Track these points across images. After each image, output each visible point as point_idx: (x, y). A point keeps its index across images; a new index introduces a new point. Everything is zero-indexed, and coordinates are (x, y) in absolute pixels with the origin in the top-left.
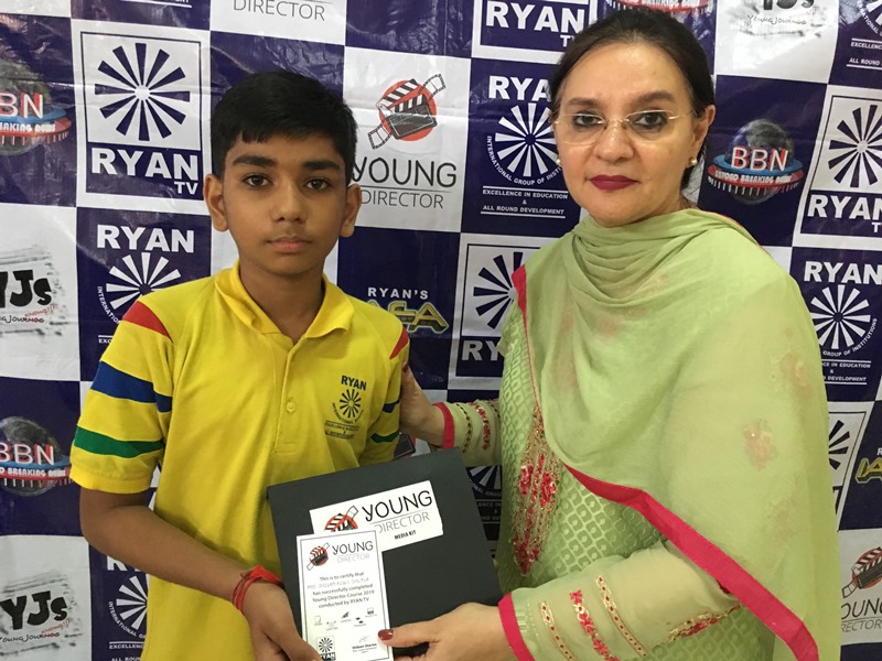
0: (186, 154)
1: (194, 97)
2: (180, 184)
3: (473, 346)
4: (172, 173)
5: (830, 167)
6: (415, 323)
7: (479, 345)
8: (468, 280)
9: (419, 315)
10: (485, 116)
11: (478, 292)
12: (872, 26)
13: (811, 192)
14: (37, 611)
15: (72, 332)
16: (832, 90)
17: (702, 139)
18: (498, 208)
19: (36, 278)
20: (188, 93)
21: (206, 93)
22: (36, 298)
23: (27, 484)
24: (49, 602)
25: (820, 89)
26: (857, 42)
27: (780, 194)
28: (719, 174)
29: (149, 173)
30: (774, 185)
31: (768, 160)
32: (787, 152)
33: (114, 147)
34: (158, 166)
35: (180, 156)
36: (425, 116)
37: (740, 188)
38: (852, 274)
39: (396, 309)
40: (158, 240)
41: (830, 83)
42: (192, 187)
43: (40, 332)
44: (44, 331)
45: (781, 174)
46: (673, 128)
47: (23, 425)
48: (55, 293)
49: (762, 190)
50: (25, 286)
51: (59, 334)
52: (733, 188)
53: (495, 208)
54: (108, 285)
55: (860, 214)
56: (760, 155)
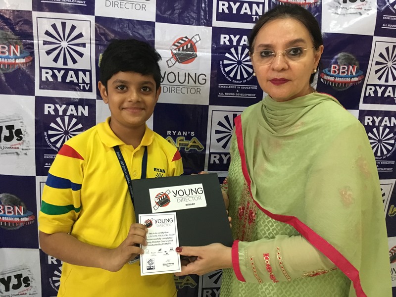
0: (84, 71)
1: (88, 45)
2: (82, 85)
3: (215, 157)
4: (78, 80)
5: (376, 73)
6: (188, 147)
7: (218, 156)
8: (213, 127)
9: (190, 143)
10: (219, 52)
11: (217, 132)
12: (392, 9)
13: (368, 85)
14: (16, 283)
15: (32, 153)
16: (375, 38)
17: (318, 61)
18: (226, 94)
19: (16, 128)
20: (85, 43)
21: (93, 44)
22: (15, 138)
23: (11, 224)
24: (22, 279)
25: (370, 38)
26: (386, 17)
27: (353, 86)
28: (326, 77)
29: (68, 80)
30: (351, 82)
31: (348, 71)
32: (356, 67)
33: (52, 69)
34: (72, 77)
35: (81, 72)
36: (192, 53)
37: (335, 84)
38: (386, 122)
39: (180, 140)
40: (72, 110)
41: (375, 35)
42: (87, 86)
43: (17, 154)
44: (19, 153)
45: (354, 77)
46: (306, 55)
47: (9, 197)
48: (24, 135)
49: (345, 84)
50: (11, 132)
51: (26, 154)
52: (332, 83)
53: (224, 94)
54: (49, 131)
55: (389, 94)
56: (344, 68)
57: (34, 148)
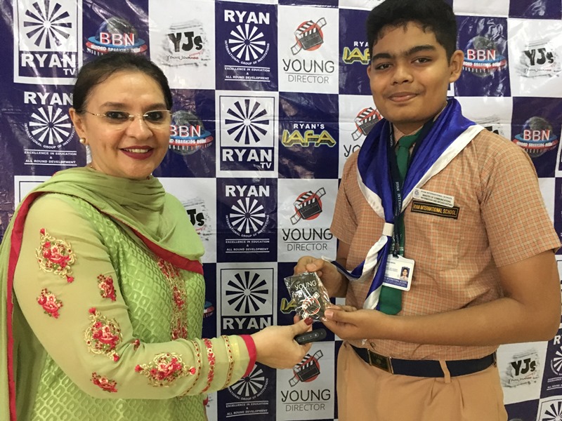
0: (266, 149)
1: (271, 122)
2: (263, 164)
4: (259, 158)
15: (214, 238)
19: (197, 213)
20: (268, 121)
21: (277, 120)
22: (197, 223)
27: (548, 152)
28: (518, 143)
29: (249, 160)
30: (545, 147)
31: (541, 135)
32: (549, 131)
33: (233, 148)
34: (253, 156)
35: (263, 150)
40: (253, 191)
42: (269, 165)
45: (548, 142)
48: (206, 219)
49: (539, 150)
50: (192, 217)
51: (207, 240)
52: (526, 149)
54: (231, 214)
56: (537, 133)
57: (216, 232)
